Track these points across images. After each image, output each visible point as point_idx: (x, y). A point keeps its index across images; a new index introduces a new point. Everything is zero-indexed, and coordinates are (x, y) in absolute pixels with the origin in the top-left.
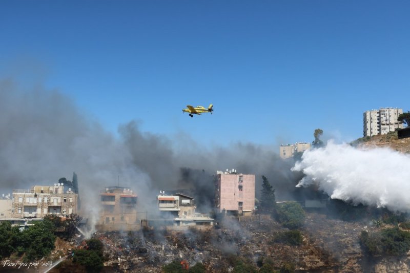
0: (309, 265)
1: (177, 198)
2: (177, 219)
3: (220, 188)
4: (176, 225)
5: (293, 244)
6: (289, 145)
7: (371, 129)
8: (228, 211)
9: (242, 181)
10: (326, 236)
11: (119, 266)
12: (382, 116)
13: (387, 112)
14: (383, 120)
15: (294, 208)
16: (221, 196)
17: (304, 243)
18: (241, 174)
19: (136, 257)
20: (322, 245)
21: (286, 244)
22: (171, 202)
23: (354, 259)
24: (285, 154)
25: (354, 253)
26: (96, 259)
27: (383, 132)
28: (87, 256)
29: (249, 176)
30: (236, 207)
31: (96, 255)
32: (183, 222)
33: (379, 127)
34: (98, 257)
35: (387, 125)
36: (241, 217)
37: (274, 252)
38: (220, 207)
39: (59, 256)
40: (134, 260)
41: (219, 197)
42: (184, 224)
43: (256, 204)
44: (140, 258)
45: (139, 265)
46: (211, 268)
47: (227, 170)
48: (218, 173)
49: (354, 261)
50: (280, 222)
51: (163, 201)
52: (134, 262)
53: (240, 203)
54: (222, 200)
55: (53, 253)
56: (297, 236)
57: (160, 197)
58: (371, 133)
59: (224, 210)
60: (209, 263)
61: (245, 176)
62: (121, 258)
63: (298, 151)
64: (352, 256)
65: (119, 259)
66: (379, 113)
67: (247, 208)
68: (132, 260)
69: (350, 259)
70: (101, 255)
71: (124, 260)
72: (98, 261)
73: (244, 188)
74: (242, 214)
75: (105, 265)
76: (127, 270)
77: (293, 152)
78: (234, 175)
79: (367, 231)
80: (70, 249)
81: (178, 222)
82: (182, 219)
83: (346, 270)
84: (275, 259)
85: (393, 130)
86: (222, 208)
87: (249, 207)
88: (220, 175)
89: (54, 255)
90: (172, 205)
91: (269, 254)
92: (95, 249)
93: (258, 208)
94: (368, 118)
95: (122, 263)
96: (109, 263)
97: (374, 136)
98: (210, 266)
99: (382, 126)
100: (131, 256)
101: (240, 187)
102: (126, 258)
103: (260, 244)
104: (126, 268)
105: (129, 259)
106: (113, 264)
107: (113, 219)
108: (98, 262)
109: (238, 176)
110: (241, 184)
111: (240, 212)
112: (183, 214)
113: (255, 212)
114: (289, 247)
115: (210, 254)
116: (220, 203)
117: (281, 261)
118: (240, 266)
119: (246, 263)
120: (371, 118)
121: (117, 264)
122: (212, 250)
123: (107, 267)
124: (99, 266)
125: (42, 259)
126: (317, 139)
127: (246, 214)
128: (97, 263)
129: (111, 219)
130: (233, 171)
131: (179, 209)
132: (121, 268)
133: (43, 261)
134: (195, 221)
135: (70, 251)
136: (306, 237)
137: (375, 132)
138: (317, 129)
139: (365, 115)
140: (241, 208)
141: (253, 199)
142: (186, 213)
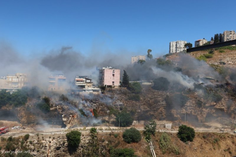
0: (143, 110)
1: (84, 79)
2: (84, 89)
3: (104, 75)
4: (84, 91)
5: (136, 100)
6: (136, 56)
7: (173, 50)
8: (107, 86)
9: (114, 72)
10: (151, 97)
11: (57, 110)
12: (178, 44)
13: (180, 43)
14: (178, 46)
15: (137, 84)
16: (105, 79)
17: (141, 100)
18: (114, 69)
19: (65, 106)
20: (149, 101)
21: (133, 100)
22: (82, 81)
23: (162, 107)
24: (134, 60)
25: (163, 105)
27: (178, 52)
29: (117, 70)
30: (111, 84)
31: (47, 105)
32: (87, 90)
33: (176, 49)
35: (180, 48)
36: (113, 88)
37: (128, 104)
38: (104, 84)
39: (29, 105)
41: (104, 79)
42: (87, 91)
43: (120, 82)
44: (67, 106)
45: (67, 109)
46: (99, 111)
47: (108, 67)
48: (103, 68)
49: (162, 108)
50: (131, 91)
51: (78, 81)
52: (65, 108)
53: (113, 82)
54: (105, 81)
55: (26, 104)
56: (138, 97)
57: (76, 79)
58: (172, 52)
59: (106, 86)
60: (99, 109)
61: (115, 70)
63: (140, 59)
64: (161, 106)
65: (58, 107)
66: (176, 43)
67: (116, 84)
69: (161, 107)
70: (49, 105)
71: (60, 107)
73: (115, 75)
74: (114, 87)
75: (51, 109)
76: (61, 111)
77: (138, 59)
78: (111, 70)
79: (169, 95)
80: (34, 102)
81: (85, 90)
82: (87, 89)
83: (159, 112)
84: (128, 107)
85: (182, 51)
86: (105, 85)
87: (117, 84)
88: (104, 69)
90: (82, 83)
91: (125, 105)
93: (121, 84)
94: (171, 45)
96: (53, 109)
97: (173, 53)
98: (99, 110)
99: (177, 49)
100: (63, 105)
101: (113, 75)
103: (121, 101)
105: (62, 107)
106: (55, 109)
107: (55, 89)
108: (48, 108)
109: (112, 70)
110: (114, 74)
111: (113, 86)
112: (87, 87)
113: (120, 86)
114: (134, 102)
115: (99, 105)
116: (104, 82)
117: (131, 108)
118: (112, 110)
119: (115, 109)
120: (173, 45)
121: (56, 109)
122: (100, 103)
124: (48, 110)
126: (149, 54)
127: (116, 87)
130: (110, 67)
131: (85, 85)
133: (22, 107)
134: (92, 90)
136: (142, 97)
137: (174, 52)
138: (149, 49)
139: (170, 43)
140: (114, 84)
141: (119, 81)
142: (88, 86)
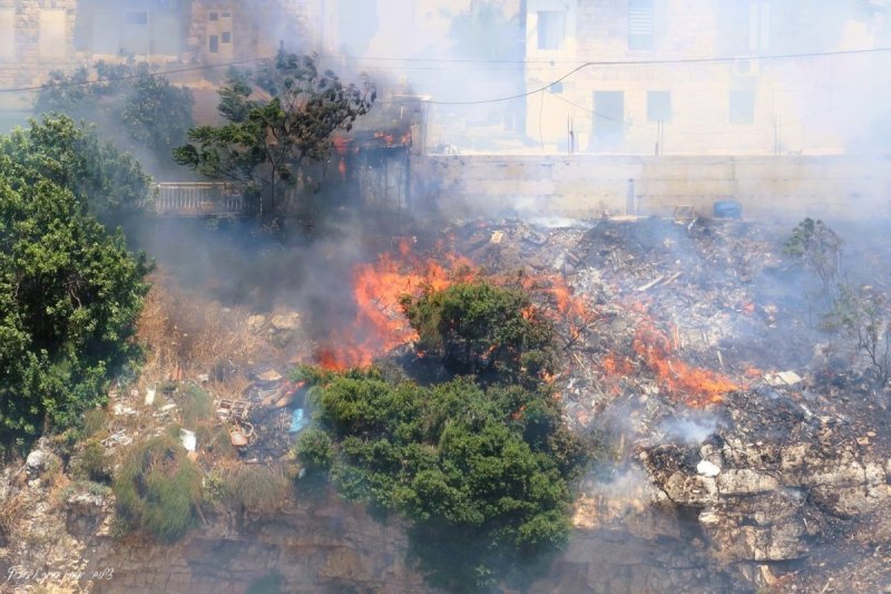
19: (861, 454)
26: (496, 465)
28: (417, 437)
31: (502, 431)
34: (515, 446)
39: (177, 433)
40: (849, 483)
52: (848, 502)
55: (118, 409)
62: (727, 464)
65: (707, 468)
68: (830, 477)
70: (540, 432)
71: (754, 481)
72: (514, 481)
76: (778, 566)
80: (270, 375)
89: (129, 423)
92: (487, 375)
95: (739, 504)
100: (816, 446)
102: (771, 463)
104: (776, 553)
105: (803, 469)
107: (659, 104)
108: (517, 490)
121: (686, 514)
123: (600, 536)
124: (526, 528)
125: (34, 458)
128: (508, 502)
129: (635, 105)
132: (723, 553)
133: (38, 470)
135: (268, 386)
